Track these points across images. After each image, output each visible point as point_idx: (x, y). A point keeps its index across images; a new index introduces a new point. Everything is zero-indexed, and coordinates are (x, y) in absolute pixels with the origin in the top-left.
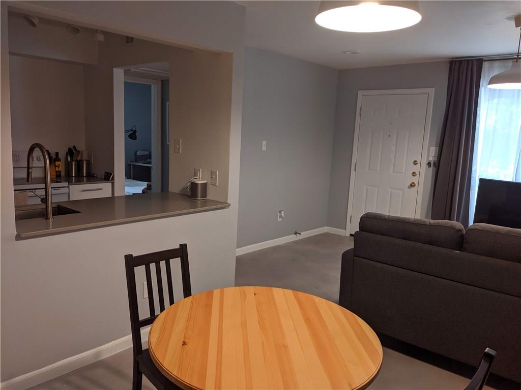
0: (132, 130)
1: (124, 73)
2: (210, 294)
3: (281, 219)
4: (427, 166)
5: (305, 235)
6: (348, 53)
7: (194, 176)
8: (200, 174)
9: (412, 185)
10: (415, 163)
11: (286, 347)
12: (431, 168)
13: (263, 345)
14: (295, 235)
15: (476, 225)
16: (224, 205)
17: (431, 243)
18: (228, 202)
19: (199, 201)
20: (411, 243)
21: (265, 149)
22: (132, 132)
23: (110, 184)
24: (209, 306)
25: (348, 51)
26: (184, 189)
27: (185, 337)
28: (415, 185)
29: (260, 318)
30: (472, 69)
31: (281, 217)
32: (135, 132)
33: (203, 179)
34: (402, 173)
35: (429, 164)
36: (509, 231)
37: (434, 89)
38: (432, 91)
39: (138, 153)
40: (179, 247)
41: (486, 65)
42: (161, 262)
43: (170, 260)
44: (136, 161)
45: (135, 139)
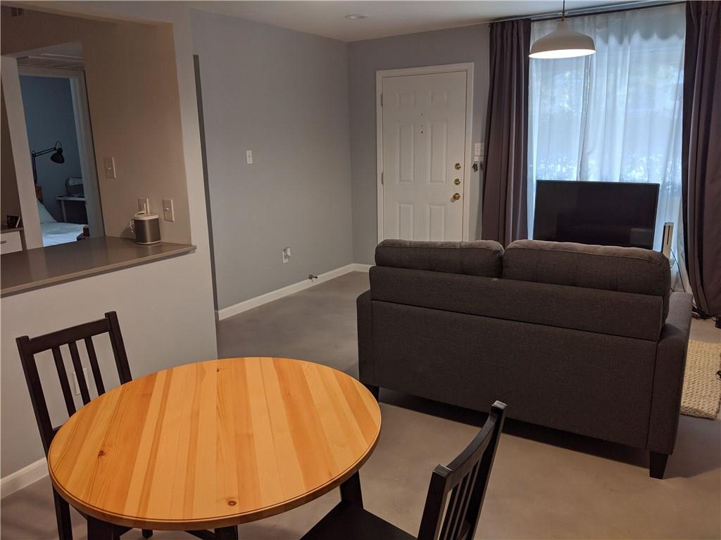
0: (55, 149)
1: (18, 63)
2: (151, 379)
3: (287, 260)
4: (473, 170)
5: (323, 278)
6: (352, 17)
7: (140, 211)
8: (147, 206)
9: (456, 197)
10: (458, 167)
11: (250, 436)
12: (478, 171)
13: (218, 438)
14: (311, 280)
15: (516, 243)
16: (186, 248)
17: (464, 272)
18: (193, 244)
19: (150, 247)
20: (440, 276)
21: (251, 162)
22: (56, 152)
23: (18, 233)
24: (147, 396)
25: (354, 15)
26: (127, 230)
27: (103, 446)
28: (459, 197)
29: (220, 402)
30: (518, 34)
31: (286, 256)
32: (60, 151)
33: (152, 214)
34: (442, 182)
35: (475, 167)
36: (555, 247)
37: (473, 63)
38: (471, 66)
39: (71, 183)
40: (104, 317)
41: (535, 27)
42: (77, 342)
43: (92, 337)
44: (69, 195)
45: (62, 161)
